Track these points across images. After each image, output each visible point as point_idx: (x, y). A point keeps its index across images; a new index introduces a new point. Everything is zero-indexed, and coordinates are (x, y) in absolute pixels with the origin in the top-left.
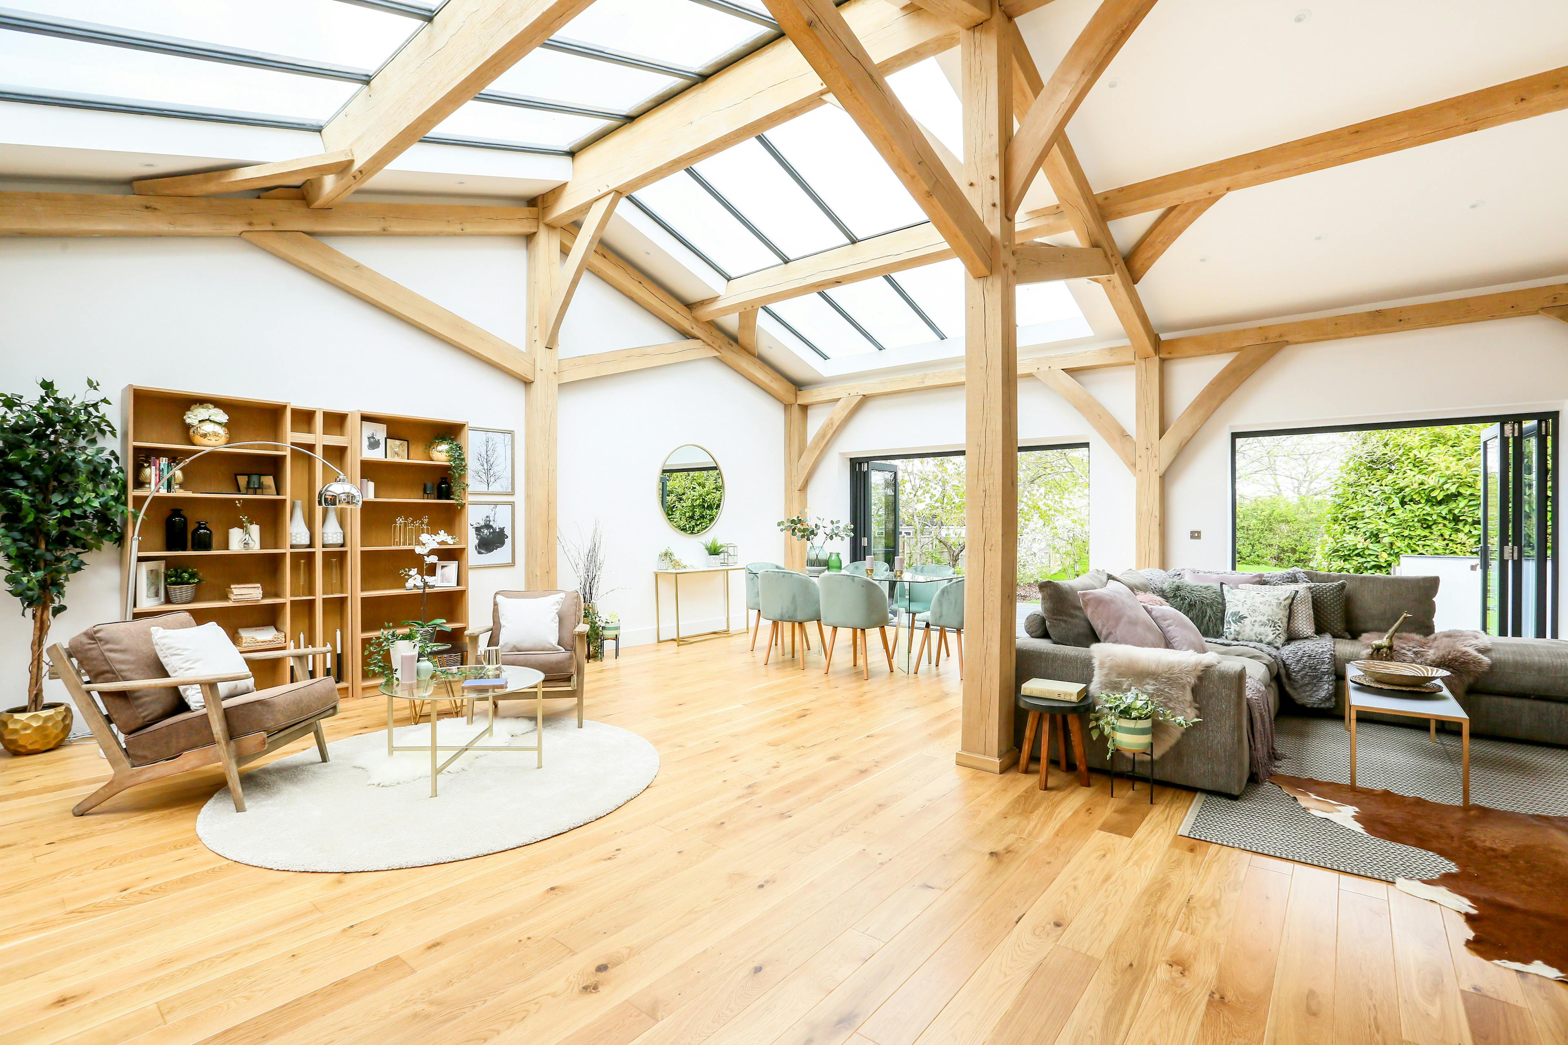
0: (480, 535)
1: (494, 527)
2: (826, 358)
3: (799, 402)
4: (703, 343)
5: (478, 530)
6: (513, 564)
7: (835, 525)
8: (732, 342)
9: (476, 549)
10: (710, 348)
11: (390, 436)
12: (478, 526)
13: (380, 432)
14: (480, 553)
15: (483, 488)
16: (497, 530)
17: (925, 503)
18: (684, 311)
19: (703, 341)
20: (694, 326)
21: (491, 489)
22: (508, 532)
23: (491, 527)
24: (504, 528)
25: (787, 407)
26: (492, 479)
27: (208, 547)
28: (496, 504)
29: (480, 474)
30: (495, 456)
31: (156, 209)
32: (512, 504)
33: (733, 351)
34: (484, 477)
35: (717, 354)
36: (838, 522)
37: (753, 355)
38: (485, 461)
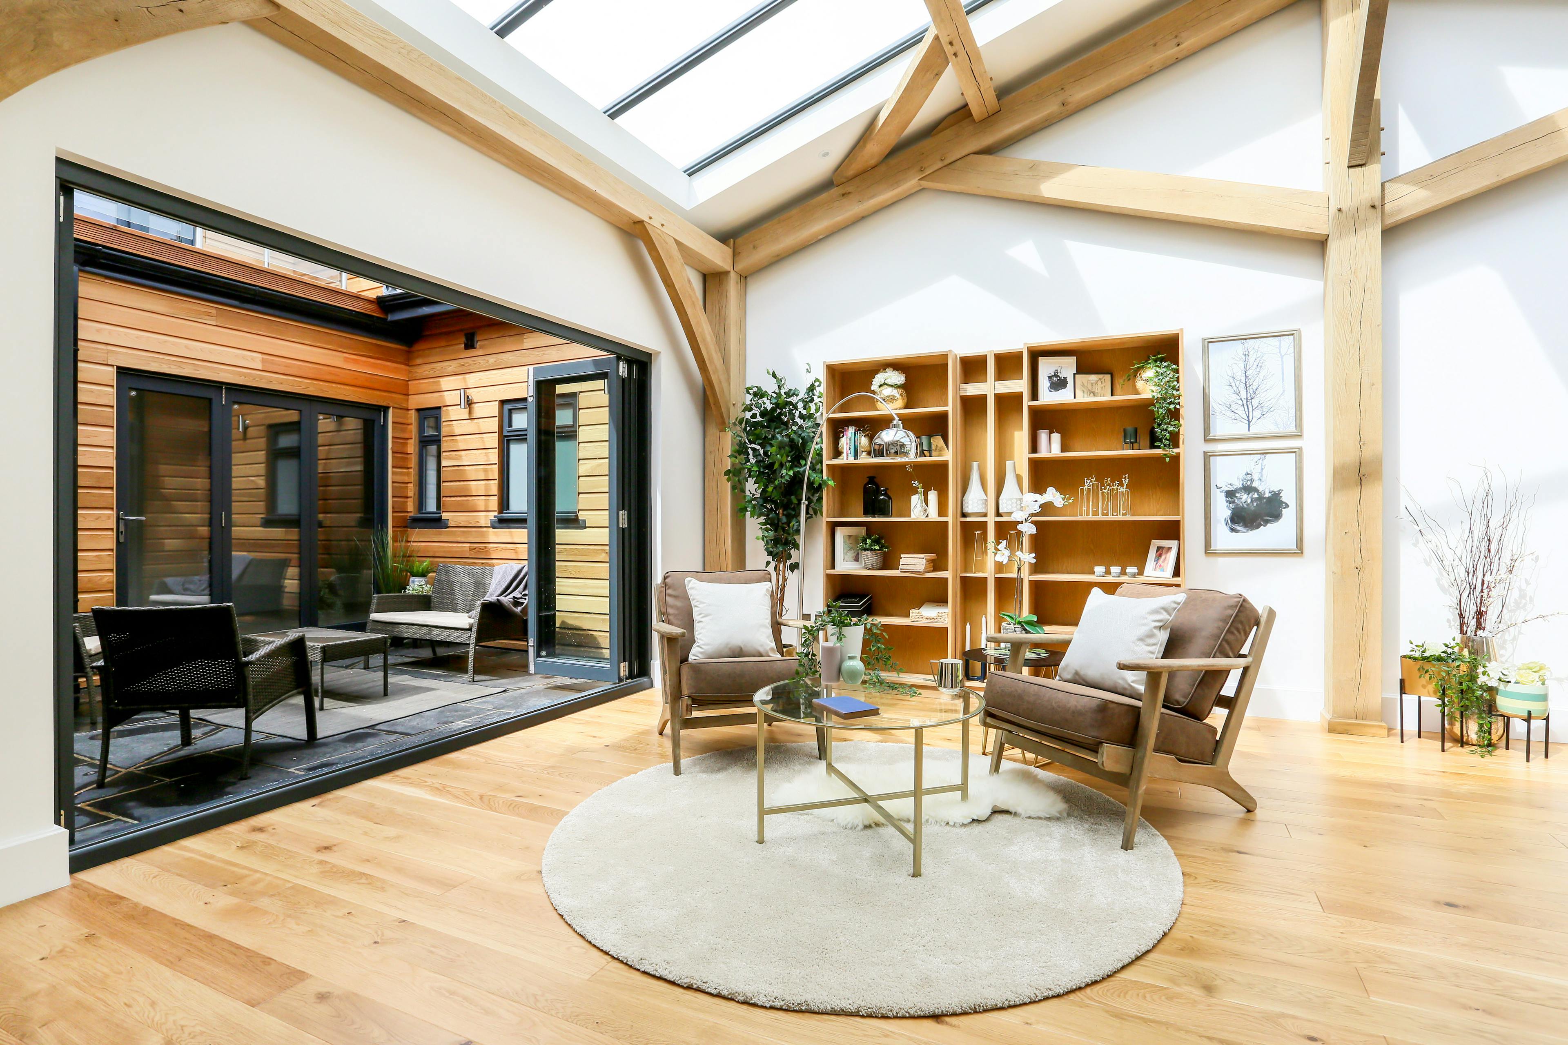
0: (1233, 502)
1: (1261, 489)
5: (1230, 494)
6: (1300, 549)
9: (1227, 523)
11: (1082, 369)
12: (1231, 488)
13: (1067, 367)
14: (1233, 530)
15: (1241, 429)
16: (1267, 495)
21: (1256, 429)
22: (1288, 497)
23: (1256, 490)
24: (1279, 492)
26: (1257, 414)
27: (884, 512)
28: (1264, 453)
29: (1233, 407)
30: (1261, 376)
31: (849, 193)
32: (1298, 453)
34: (1241, 411)
38: (1243, 386)
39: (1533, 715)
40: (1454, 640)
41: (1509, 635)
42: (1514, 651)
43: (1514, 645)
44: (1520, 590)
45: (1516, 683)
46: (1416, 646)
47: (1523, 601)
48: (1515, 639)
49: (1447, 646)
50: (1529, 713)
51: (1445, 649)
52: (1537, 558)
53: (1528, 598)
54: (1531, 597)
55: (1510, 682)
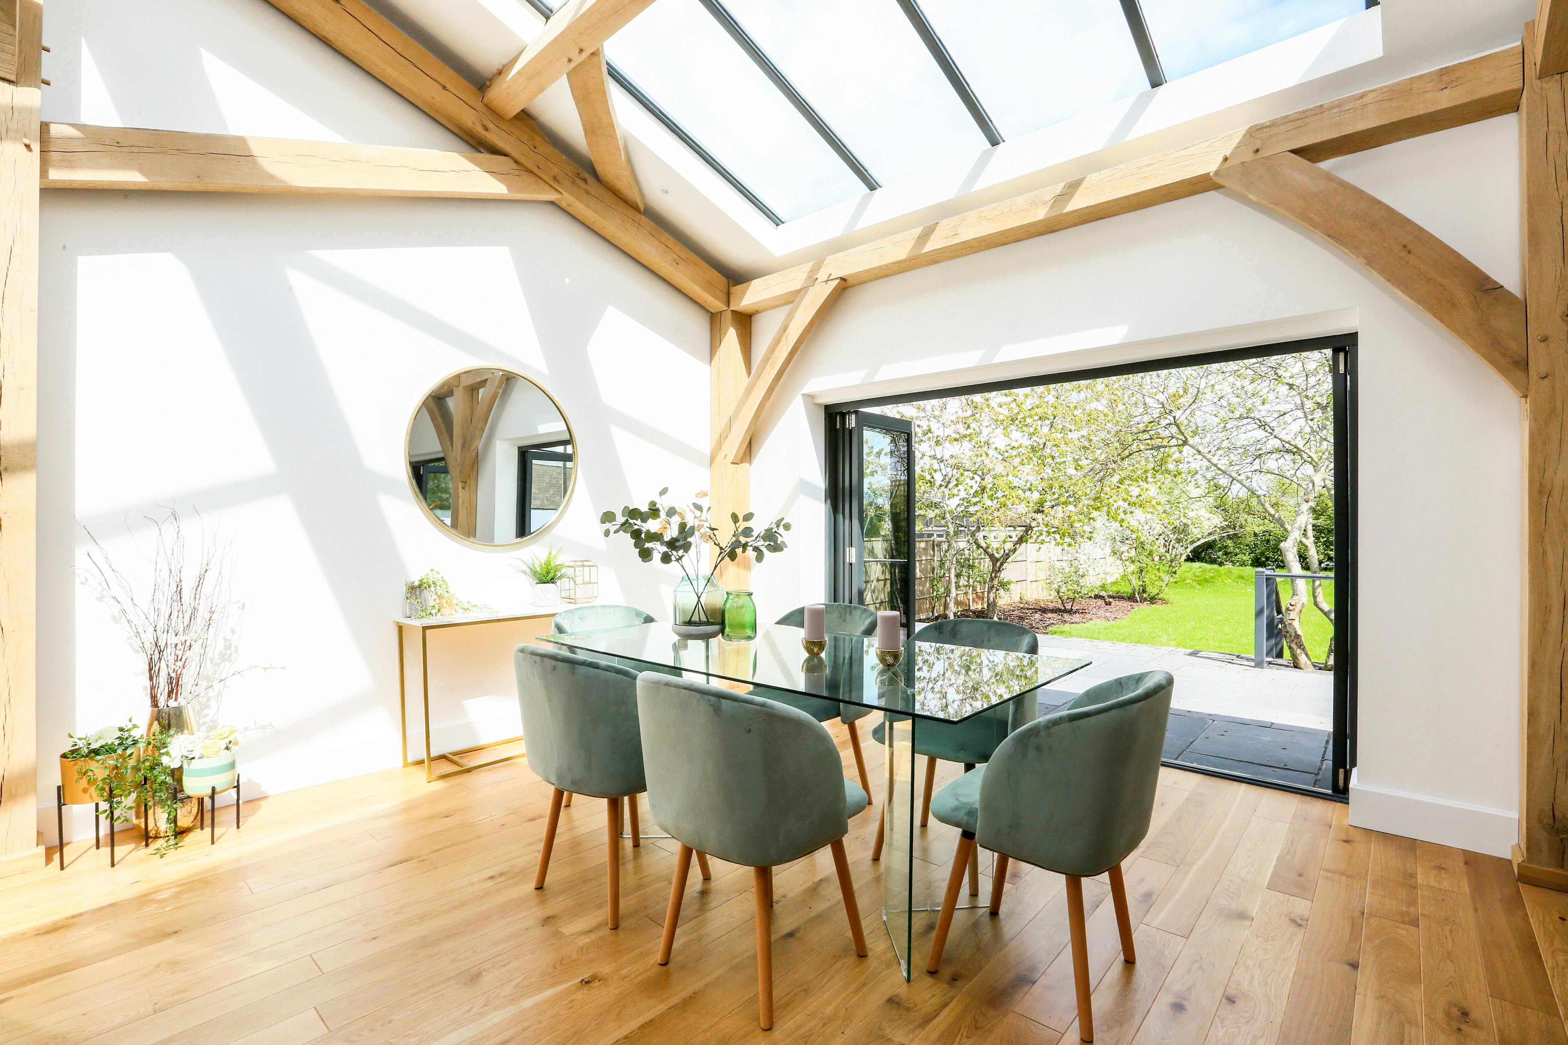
2: (777, 221)
3: (732, 308)
4: (514, 166)
7: (742, 525)
8: (587, 176)
10: (533, 179)
17: (959, 497)
18: (465, 90)
19: (516, 162)
20: (491, 126)
25: (714, 318)
33: (588, 193)
35: (552, 196)
36: (748, 517)
37: (634, 207)
39: (217, 790)
40: (131, 721)
41: (213, 690)
42: (219, 707)
43: (219, 700)
44: (226, 640)
45: (200, 758)
46: (79, 739)
47: (228, 652)
48: (219, 694)
49: (121, 730)
50: (213, 789)
51: (119, 734)
52: (244, 606)
53: (233, 648)
54: (236, 646)
55: (193, 758)
